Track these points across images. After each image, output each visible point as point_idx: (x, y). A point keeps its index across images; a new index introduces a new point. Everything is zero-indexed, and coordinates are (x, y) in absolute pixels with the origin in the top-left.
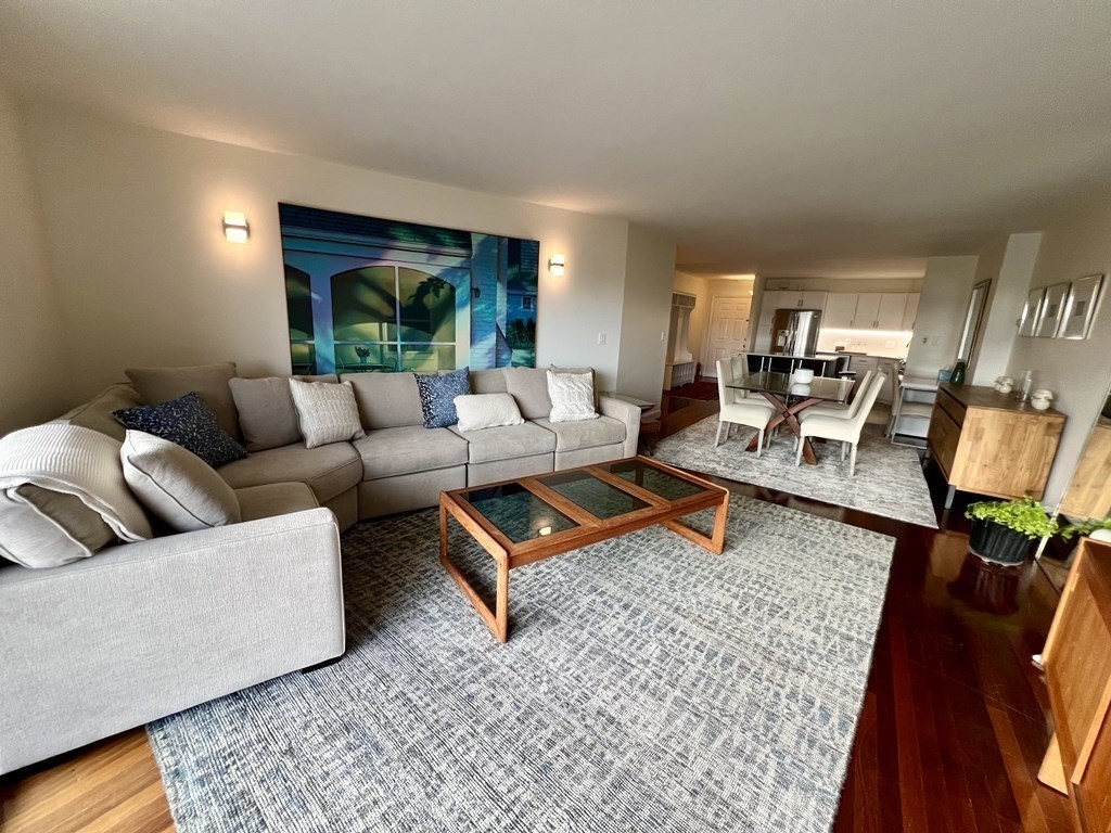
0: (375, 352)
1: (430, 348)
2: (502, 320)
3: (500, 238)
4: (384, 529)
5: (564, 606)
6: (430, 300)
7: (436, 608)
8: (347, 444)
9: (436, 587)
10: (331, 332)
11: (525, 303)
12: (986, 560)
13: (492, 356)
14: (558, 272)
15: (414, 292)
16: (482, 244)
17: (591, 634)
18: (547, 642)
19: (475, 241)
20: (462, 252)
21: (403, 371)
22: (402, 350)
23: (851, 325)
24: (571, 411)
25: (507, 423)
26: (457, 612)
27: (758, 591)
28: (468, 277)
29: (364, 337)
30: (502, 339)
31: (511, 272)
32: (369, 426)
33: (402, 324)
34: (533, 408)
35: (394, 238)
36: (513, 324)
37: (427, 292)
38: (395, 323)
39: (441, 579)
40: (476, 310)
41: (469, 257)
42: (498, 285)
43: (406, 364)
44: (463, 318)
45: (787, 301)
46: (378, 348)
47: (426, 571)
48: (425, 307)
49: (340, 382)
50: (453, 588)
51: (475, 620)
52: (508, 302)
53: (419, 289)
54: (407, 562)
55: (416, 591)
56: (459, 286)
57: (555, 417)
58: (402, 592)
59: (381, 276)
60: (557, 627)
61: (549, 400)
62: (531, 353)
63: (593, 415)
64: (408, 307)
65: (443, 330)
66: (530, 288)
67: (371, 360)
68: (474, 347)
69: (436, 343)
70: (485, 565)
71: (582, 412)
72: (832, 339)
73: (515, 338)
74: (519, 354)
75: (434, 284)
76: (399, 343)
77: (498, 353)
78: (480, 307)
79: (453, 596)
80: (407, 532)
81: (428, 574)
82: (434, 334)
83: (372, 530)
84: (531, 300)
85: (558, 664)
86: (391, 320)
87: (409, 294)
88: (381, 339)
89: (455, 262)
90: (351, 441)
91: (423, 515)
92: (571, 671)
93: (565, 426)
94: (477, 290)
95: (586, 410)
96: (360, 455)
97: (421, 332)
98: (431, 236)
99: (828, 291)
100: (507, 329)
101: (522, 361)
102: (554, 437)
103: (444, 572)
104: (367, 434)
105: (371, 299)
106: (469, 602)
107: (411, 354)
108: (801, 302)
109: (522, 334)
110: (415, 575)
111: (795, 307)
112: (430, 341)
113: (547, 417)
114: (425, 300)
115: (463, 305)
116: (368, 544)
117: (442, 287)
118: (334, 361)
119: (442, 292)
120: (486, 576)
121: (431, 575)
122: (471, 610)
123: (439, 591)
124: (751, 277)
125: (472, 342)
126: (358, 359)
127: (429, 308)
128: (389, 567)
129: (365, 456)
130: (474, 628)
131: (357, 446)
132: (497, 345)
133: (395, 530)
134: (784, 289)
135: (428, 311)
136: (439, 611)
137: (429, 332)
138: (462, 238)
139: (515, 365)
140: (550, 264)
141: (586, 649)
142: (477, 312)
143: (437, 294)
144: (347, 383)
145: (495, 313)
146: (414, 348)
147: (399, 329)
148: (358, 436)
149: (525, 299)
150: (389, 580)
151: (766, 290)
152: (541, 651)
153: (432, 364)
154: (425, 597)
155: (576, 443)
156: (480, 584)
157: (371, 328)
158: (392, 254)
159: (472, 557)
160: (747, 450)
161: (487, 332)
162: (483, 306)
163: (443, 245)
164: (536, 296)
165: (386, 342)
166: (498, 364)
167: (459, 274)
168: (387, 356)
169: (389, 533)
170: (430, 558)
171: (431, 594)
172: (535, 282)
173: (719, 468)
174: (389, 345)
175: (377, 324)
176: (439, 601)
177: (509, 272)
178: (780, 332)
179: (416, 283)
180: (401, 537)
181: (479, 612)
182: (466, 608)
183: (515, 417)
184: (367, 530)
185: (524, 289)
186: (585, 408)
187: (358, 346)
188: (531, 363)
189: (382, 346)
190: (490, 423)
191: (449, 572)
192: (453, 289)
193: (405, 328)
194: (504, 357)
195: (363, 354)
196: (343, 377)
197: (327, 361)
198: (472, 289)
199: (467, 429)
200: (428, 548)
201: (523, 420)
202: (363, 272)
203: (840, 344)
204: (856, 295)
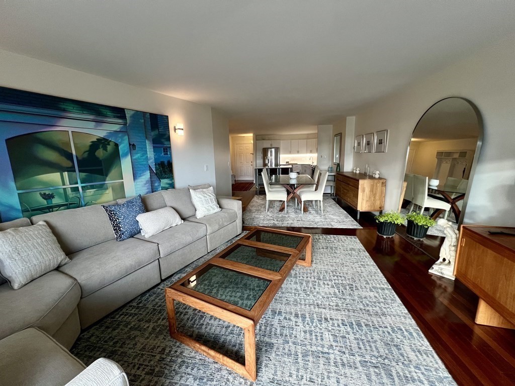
0: (59, 195)
1: (105, 186)
2: (152, 163)
3: (144, 113)
4: (108, 327)
5: (268, 332)
6: (100, 153)
7: (191, 379)
8: (55, 272)
9: (180, 360)
10: (12, 184)
11: (164, 151)
12: (385, 237)
13: (149, 185)
14: (181, 133)
15: (88, 149)
16: (133, 116)
17: (294, 343)
18: (277, 363)
19: (128, 115)
20: (120, 121)
21: (85, 205)
22: (83, 190)
23: (290, 153)
24: (208, 210)
25: (174, 225)
26: (208, 373)
27: (338, 280)
28: (126, 137)
29: (47, 184)
30: (154, 174)
31: (154, 134)
32: (70, 251)
33: (80, 171)
34: (187, 212)
35: (64, 110)
36: (159, 164)
37: (98, 148)
38: (75, 171)
39: (179, 351)
40: (134, 158)
41: (125, 124)
42: (147, 142)
43: (87, 199)
44: (126, 164)
45: (266, 144)
46: (62, 191)
47: (164, 349)
48: (97, 158)
49: (32, 224)
50: (193, 354)
51: (224, 373)
52: (154, 152)
53: (91, 146)
54: (144, 348)
55: (166, 371)
56: (121, 143)
57: (199, 215)
58: (156, 379)
59: (56, 138)
60: (275, 349)
61: (194, 206)
62: (171, 180)
63: (219, 209)
64: (84, 159)
65: (113, 172)
66: (166, 143)
67: (56, 201)
68: (136, 181)
69: (108, 182)
70: (203, 324)
71: (214, 209)
72: (285, 159)
73: (161, 172)
74: (165, 182)
75: (102, 143)
76: (80, 185)
77: (152, 182)
78: (136, 157)
79: (197, 361)
80: (129, 323)
81: (167, 351)
82: (107, 176)
83: (97, 333)
84: (167, 149)
85: (294, 376)
86: (71, 170)
87: (83, 150)
88: (64, 184)
89: (116, 128)
90: (58, 269)
91: (134, 304)
92: (305, 377)
93: (208, 219)
94: (134, 145)
95: (216, 207)
96: (75, 279)
97: (96, 175)
98: (96, 111)
99: (280, 140)
100: (156, 167)
101: (167, 186)
102: (205, 227)
103: (178, 344)
104: (71, 259)
105: (50, 155)
106: (211, 360)
107: (91, 192)
108: (271, 145)
109: (165, 169)
110: (158, 357)
111: (270, 147)
112: (105, 181)
113: (194, 215)
114: (96, 154)
115: (125, 155)
116: (99, 347)
117: (109, 145)
118: (19, 207)
119: (109, 148)
120: (209, 334)
121: (170, 351)
122: (216, 366)
123: (184, 362)
124: (251, 135)
125: (135, 177)
126: (45, 202)
127: (101, 159)
128: (130, 360)
129: (82, 278)
130: (228, 380)
131: (67, 271)
132: (151, 178)
133: (118, 325)
134: (264, 139)
135: (101, 161)
136: (195, 380)
137: (102, 174)
138: (119, 112)
139: (163, 188)
140: (175, 129)
141: (300, 356)
142: (135, 159)
143: (105, 149)
144: (41, 223)
145: (147, 159)
146: (92, 187)
147: (78, 175)
148: (64, 262)
149: (164, 149)
150: (139, 372)
151: (257, 140)
152: (279, 373)
153: (108, 196)
154: (177, 374)
155: (217, 227)
156: (209, 341)
157: (54, 177)
158: (64, 122)
159: (190, 323)
160: (280, 211)
161: (144, 171)
162: (139, 155)
163: (106, 116)
164: (170, 147)
165: (68, 186)
166: (153, 190)
167: (120, 135)
168: (71, 196)
169: (114, 329)
170: (161, 337)
171: (179, 368)
172: (168, 139)
173: (276, 222)
174: (71, 188)
175: (59, 174)
176: (189, 370)
177: (153, 133)
178: (266, 157)
179: (88, 142)
180: (126, 329)
181: (223, 365)
182: (212, 366)
183: (178, 221)
184: (92, 335)
185: (162, 143)
186: (215, 206)
187: (42, 192)
188: (172, 186)
189: (65, 189)
190: (165, 228)
191: (182, 342)
192: (117, 145)
193: (83, 175)
194: (156, 184)
195: (48, 197)
196: (34, 218)
197: (12, 208)
198: (130, 145)
199: (150, 235)
200: (154, 329)
201: (183, 221)
202: (39, 135)
203: (287, 161)
204: (290, 141)
